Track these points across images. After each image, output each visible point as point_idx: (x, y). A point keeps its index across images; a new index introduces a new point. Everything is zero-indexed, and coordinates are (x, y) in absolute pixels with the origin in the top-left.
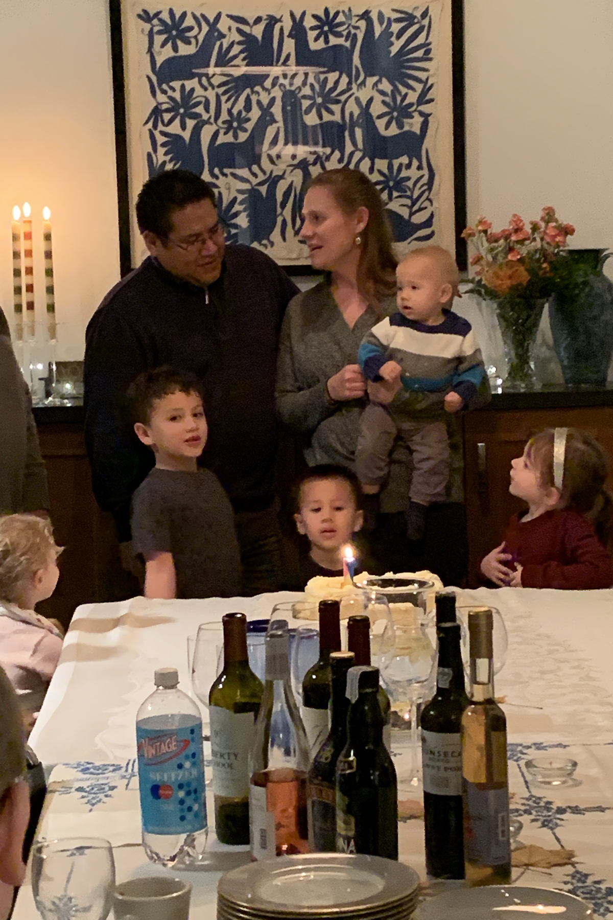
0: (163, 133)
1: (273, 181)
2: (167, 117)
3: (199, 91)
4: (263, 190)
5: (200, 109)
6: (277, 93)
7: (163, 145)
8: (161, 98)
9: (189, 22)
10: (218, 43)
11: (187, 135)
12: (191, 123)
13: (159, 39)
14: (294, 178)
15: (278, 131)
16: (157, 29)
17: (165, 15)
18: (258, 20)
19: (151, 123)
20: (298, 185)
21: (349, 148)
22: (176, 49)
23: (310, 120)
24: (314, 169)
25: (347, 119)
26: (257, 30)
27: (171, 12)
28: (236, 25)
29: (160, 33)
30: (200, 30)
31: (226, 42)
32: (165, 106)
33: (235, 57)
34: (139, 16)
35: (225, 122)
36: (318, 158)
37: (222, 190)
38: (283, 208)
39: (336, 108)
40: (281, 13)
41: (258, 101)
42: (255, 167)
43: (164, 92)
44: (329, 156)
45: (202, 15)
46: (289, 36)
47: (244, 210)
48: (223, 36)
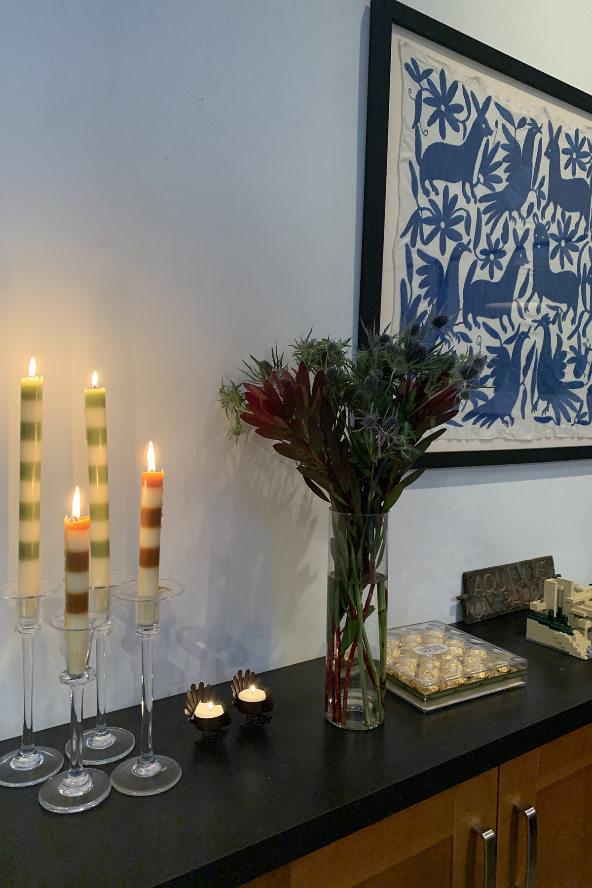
0: (420, 253)
1: (520, 337)
2: (427, 229)
3: (461, 202)
5: (460, 228)
6: (531, 225)
7: (420, 271)
8: (424, 201)
9: (458, 99)
10: (485, 139)
12: (451, 245)
13: (428, 111)
14: (536, 338)
15: (528, 275)
16: (426, 94)
17: (435, 78)
18: (523, 122)
19: (409, 234)
20: (539, 347)
21: (580, 308)
22: (443, 133)
23: (555, 266)
24: (553, 329)
25: (582, 271)
26: (521, 135)
27: (442, 74)
28: (502, 121)
29: (428, 101)
30: (469, 113)
31: (492, 140)
32: (426, 214)
33: (499, 164)
34: (407, 66)
35: (483, 252)
36: (557, 315)
37: (474, 345)
38: (525, 375)
39: (574, 255)
40: (542, 121)
41: (515, 231)
42: (505, 318)
43: (426, 193)
44: (566, 314)
45: (472, 93)
46: (546, 154)
47: (492, 376)
48: (490, 132)
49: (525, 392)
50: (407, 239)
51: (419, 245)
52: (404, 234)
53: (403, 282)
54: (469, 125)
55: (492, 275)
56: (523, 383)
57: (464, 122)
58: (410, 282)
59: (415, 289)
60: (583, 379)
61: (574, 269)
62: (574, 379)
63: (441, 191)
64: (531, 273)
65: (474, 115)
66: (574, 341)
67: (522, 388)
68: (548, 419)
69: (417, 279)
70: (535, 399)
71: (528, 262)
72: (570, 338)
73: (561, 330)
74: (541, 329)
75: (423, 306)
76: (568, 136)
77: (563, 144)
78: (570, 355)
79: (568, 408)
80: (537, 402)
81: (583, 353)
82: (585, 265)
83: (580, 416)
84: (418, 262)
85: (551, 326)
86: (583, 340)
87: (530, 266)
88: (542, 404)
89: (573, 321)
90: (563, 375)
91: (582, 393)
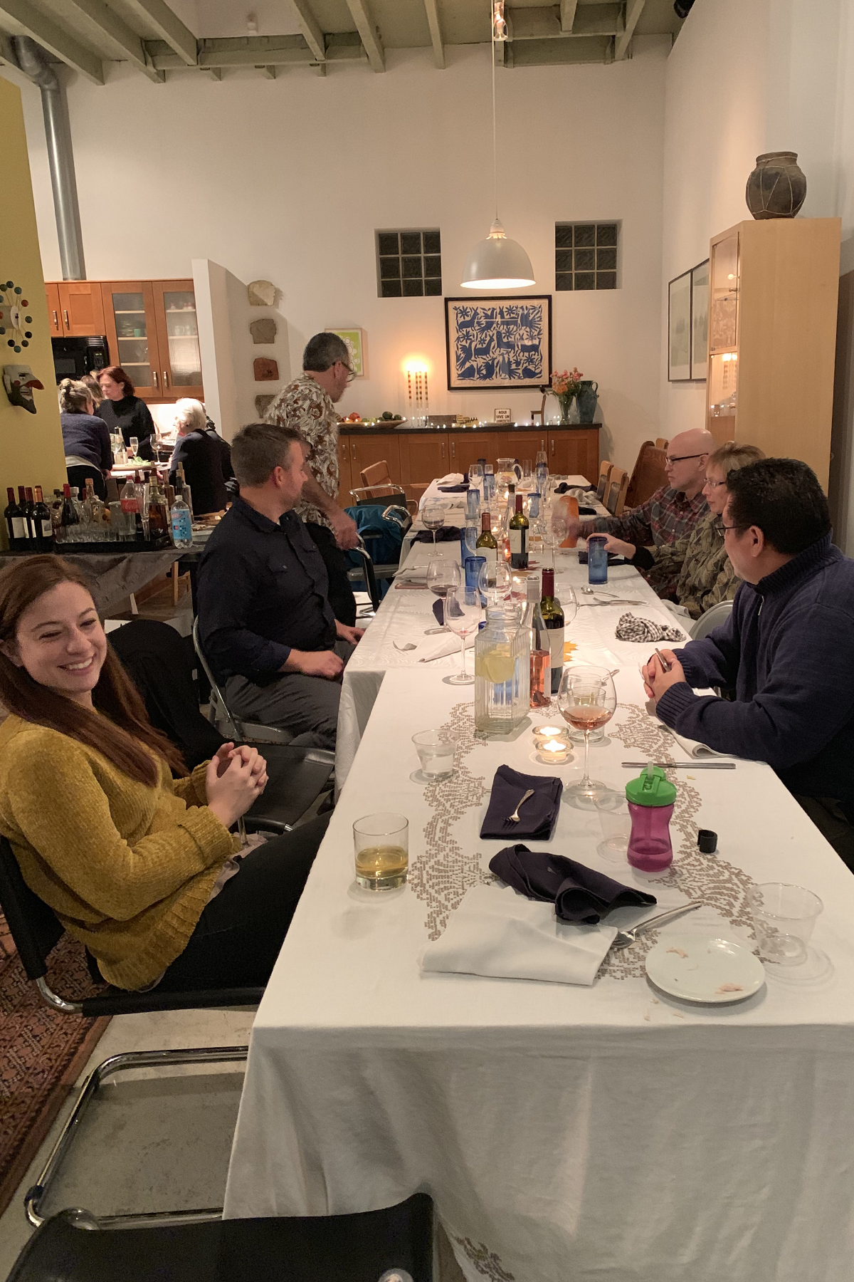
0: (461, 345)
1: (493, 359)
2: (461, 339)
3: (471, 331)
4: (490, 362)
5: (471, 337)
6: (495, 332)
8: (460, 334)
9: (468, 310)
10: (477, 317)
11: (467, 345)
12: (469, 341)
14: (499, 359)
15: (495, 344)
18: (489, 309)
20: (501, 361)
21: (516, 349)
22: (464, 318)
23: (505, 340)
24: (506, 356)
26: (489, 313)
27: (463, 307)
28: (482, 311)
29: (459, 314)
30: (472, 312)
31: (479, 316)
32: (461, 336)
35: (479, 341)
36: (507, 352)
37: (478, 363)
39: (513, 336)
40: (496, 307)
41: (489, 335)
42: (488, 355)
43: (461, 332)
44: (510, 351)
45: (472, 308)
46: (499, 314)
47: (484, 369)
48: (478, 314)
49: (497, 372)
51: (460, 343)
52: (456, 341)
53: (457, 350)
54: (472, 315)
55: (483, 345)
59: (460, 352)
60: (520, 367)
61: (513, 340)
62: (516, 368)
63: (465, 331)
66: (515, 358)
70: (501, 373)
72: (513, 357)
73: (509, 355)
74: (501, 356)
75: (462, 355)
76: (506, 307)
79: (514, 376)
81: (519, 360)
82: (517, 338)
83: (519, 377)
86: (519, 357)
87: (496, 341)
88: (504, 375)
89: (514, 353)
91: (520, 371)
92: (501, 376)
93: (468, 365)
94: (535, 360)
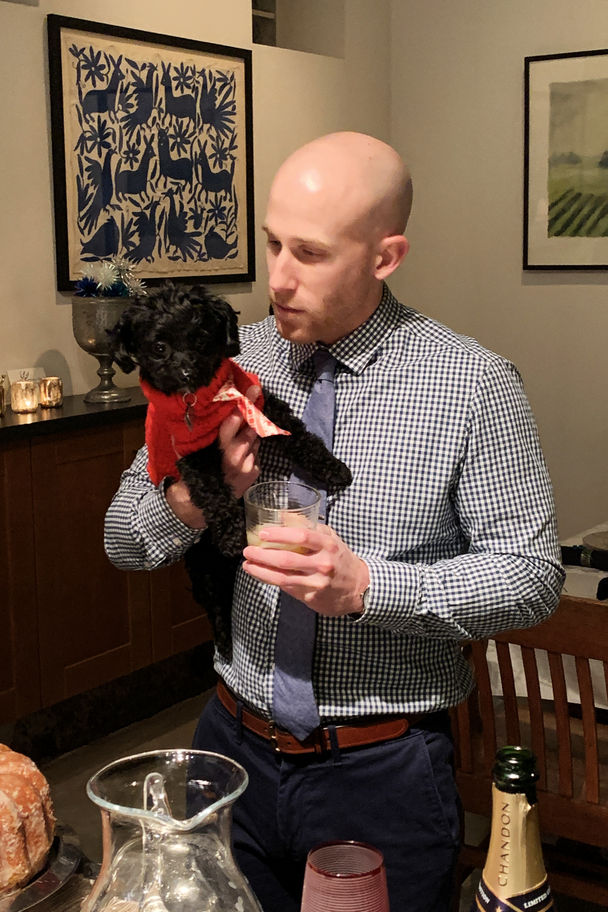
0: (87, 159)
1: (154, 205)
2: (89, 144)
3: (109, 124)
5: (109, 140)
7: (87, 170)
8: (86, 127)
9: (102, 61)
10: (120, 82)
13: (84, 73)
14: (165, 204)
15: (156, 164)
16: (82, 63)
17: (87, 52)
18: (144, 66)
19: (79, 148)
22: (94, 84)
23: (174, 156)
24: (177, 198)
25: (194, 157)
26: (143, 75)
27: (91, 50)
28: (130, 68)
29: (84, 67)
30: (109, 69)
31: (125, 82)
32: (88, 135)
33: (130, 96)
34: (70, 50)
35: (125, 153)
36: (179, 188)
37: (124, 212)
38: (159, 229)
39: (187, 147)
40: (157, 63)
41: (145, 137)
42: (143, 193)
43: (87, 122)
44: (184, 187)
45: (111, 56)
46: (162, 83)
47: (137, 231)
48: (123, 77)
49: (160, 240)
50: (78, 151)
51: (86, 154)
52: (76, 148)
53: (78, 176)
54: (110, 76)
55: (132, 167)
56: (158, 235)
57: (106, 75)
58: (82, 176)
59: (86, 181)
60: (201, 230)
61: (188, 156)
62: (194, 230)
63: (96, 119)
64: (158, 162)
65: (113, 68)
66: (192, 205)
67: (158, 238)
68: (178, 258)
69: (86, 174)
70: (167, 245)
71: (155, 155)
72: (188, 203)
73: (182, 198)
74: (168, 198)
75: (91, 190)
76: (176, 69)
77: (173, 74)
78: (190, 214)
79: (191, 250)
80: (169, 247)
81: (199, 212)
82: (196, 153)
83: (200, 256)
84: (86, 164)
85: (174, 196)
86: (199, 203)
87: (157, 158)
88: (173, 248)
89: (190, 191)
90: (186, 228)
91: (201, 240)
92: (167, 250)
93: (102, 219)
94: (226, 212)
